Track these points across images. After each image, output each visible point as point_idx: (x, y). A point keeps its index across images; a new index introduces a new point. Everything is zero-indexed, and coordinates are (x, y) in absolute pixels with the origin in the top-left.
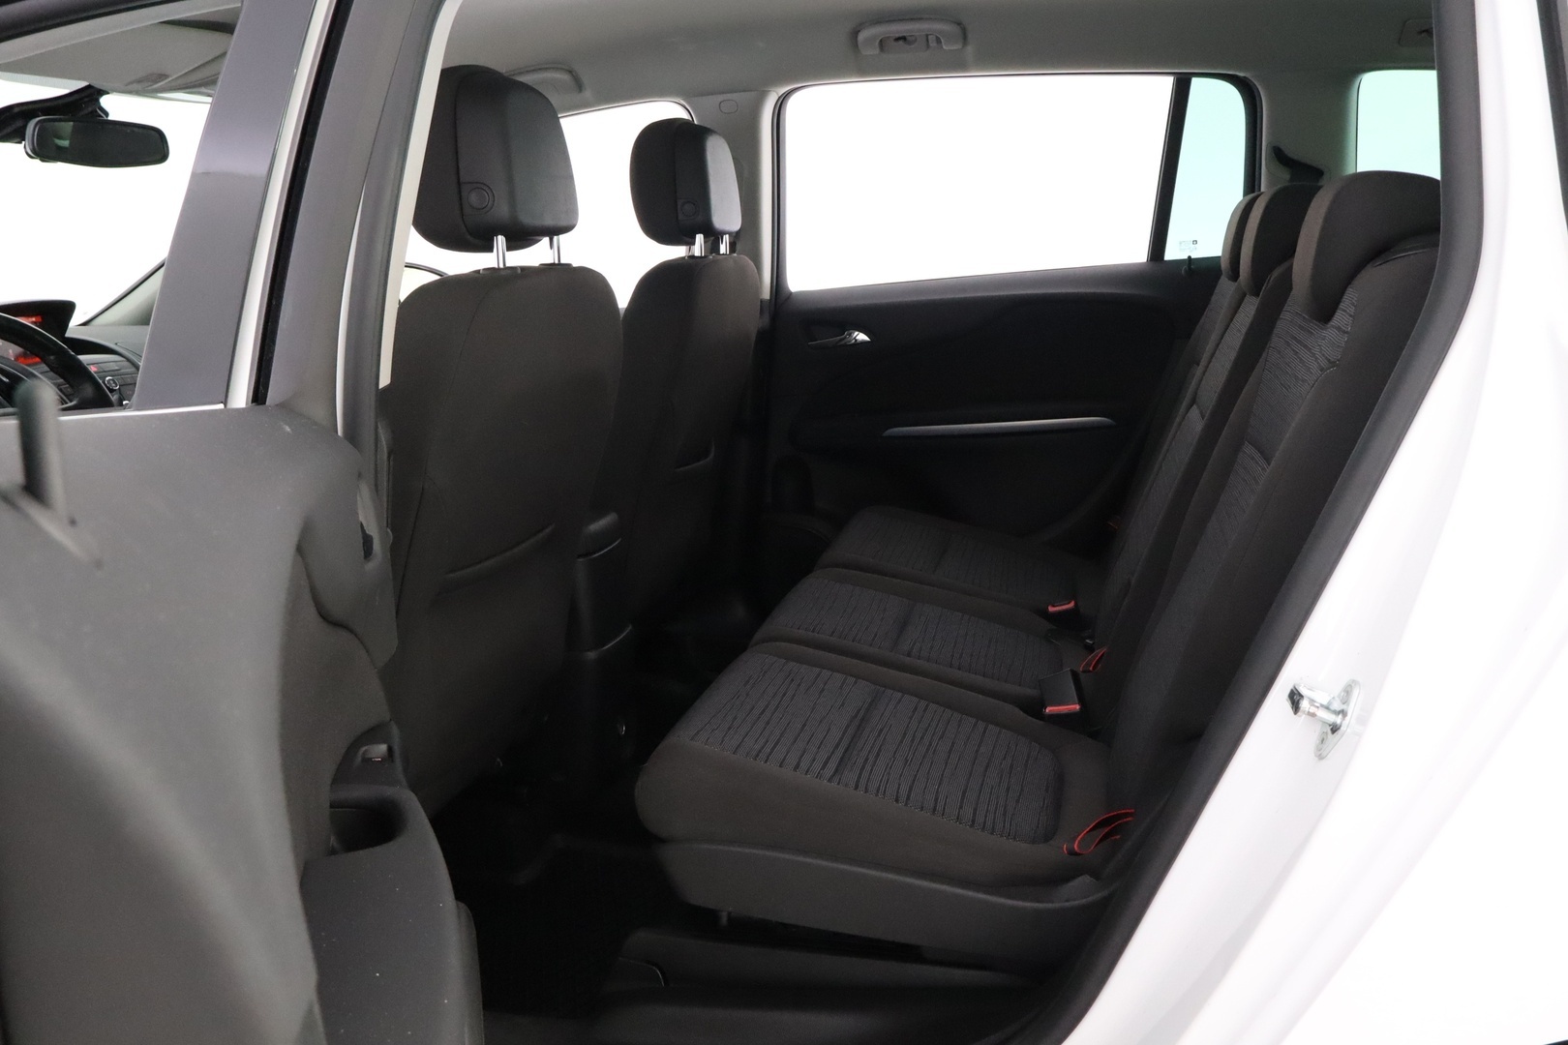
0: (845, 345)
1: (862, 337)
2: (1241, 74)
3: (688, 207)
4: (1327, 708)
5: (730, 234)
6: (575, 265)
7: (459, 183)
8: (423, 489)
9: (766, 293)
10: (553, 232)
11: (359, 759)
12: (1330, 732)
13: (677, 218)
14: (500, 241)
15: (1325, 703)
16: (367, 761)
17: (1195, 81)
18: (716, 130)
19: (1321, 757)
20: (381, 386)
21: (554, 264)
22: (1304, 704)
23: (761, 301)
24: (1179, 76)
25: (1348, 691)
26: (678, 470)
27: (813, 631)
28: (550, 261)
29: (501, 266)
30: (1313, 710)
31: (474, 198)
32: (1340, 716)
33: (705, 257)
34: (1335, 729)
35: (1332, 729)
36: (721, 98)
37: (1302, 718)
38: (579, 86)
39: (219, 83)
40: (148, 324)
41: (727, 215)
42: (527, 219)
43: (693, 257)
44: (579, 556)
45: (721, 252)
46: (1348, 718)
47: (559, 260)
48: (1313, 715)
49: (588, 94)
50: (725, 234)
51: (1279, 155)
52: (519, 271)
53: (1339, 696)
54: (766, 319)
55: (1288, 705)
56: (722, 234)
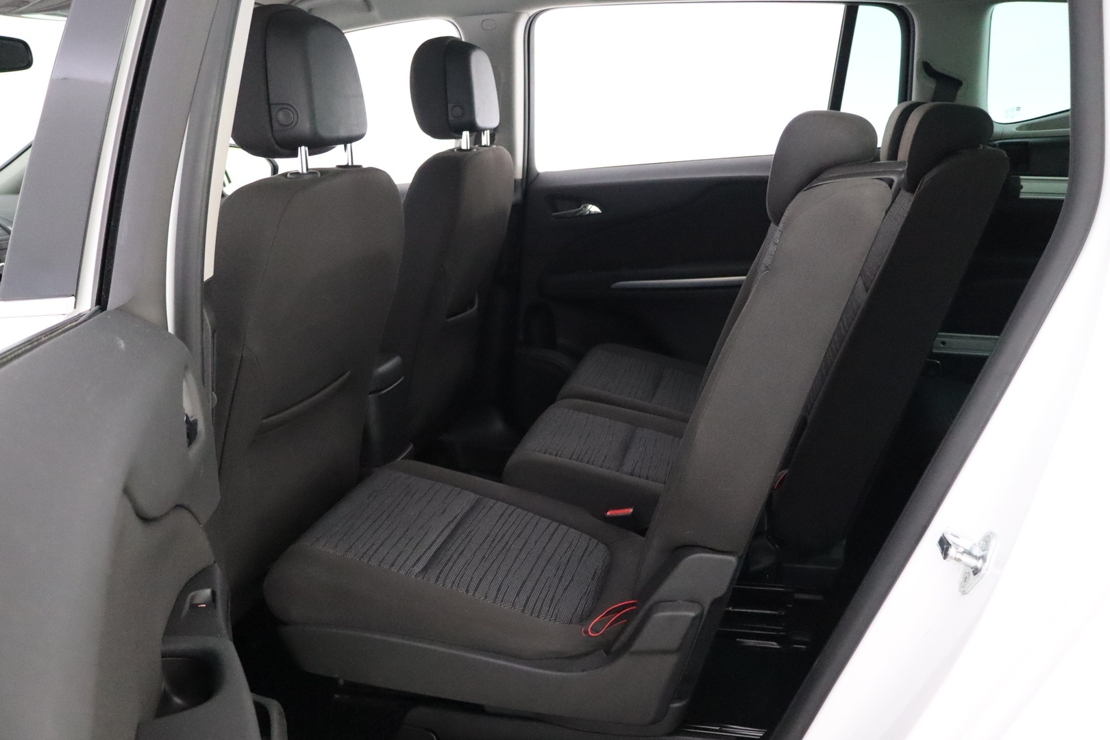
0: (581, 216)
1: (594, 209)
2: (899, 4)
3: (458, 111)
4: (969, 553)
5: (490, 129)
6: (365, 166)
7: (269, 105)
8: (242, 356)
9: (519, 175)
10: (347, 141)
11: (187, 606)
12: (972, 573)
13: (448, 119)
14: (303, 150)
15: (968, 548)
16: (194, 606)
17: (861, 8)
18: (478, 45)
19: (964, 593)
20: (205, 280)
21: (347, 166)
22: (952, 551)
23: (515, 180)
24: (849, 4)
25: (987, 540)
26: (449, 320)
27: (556, 455)
28: (344, 163)
29: (305, 171)
30: (959, 556)
31: (281, 116)
32: (981, 561)
33: (471, 150)
34: (976, 571)
35: (973, 572)
36: (484, 17)
37: (949, 562)
38: (369, 7)
39: (72, 6)
40: (18, 193)
41: (487, 114)
42: (325, 133)
43: (460, 149)
44: (370, 393)
45: (483, 144)
46: (986, 564)
47: (352, 163)
48: (959, 560)
49: (376, 13)
50: (486, 130)
51: (927, 68)
52: (319, 175)
53: (979, 543)
54: (519, 196)
55: (938, 550)
56: (484, 130)
